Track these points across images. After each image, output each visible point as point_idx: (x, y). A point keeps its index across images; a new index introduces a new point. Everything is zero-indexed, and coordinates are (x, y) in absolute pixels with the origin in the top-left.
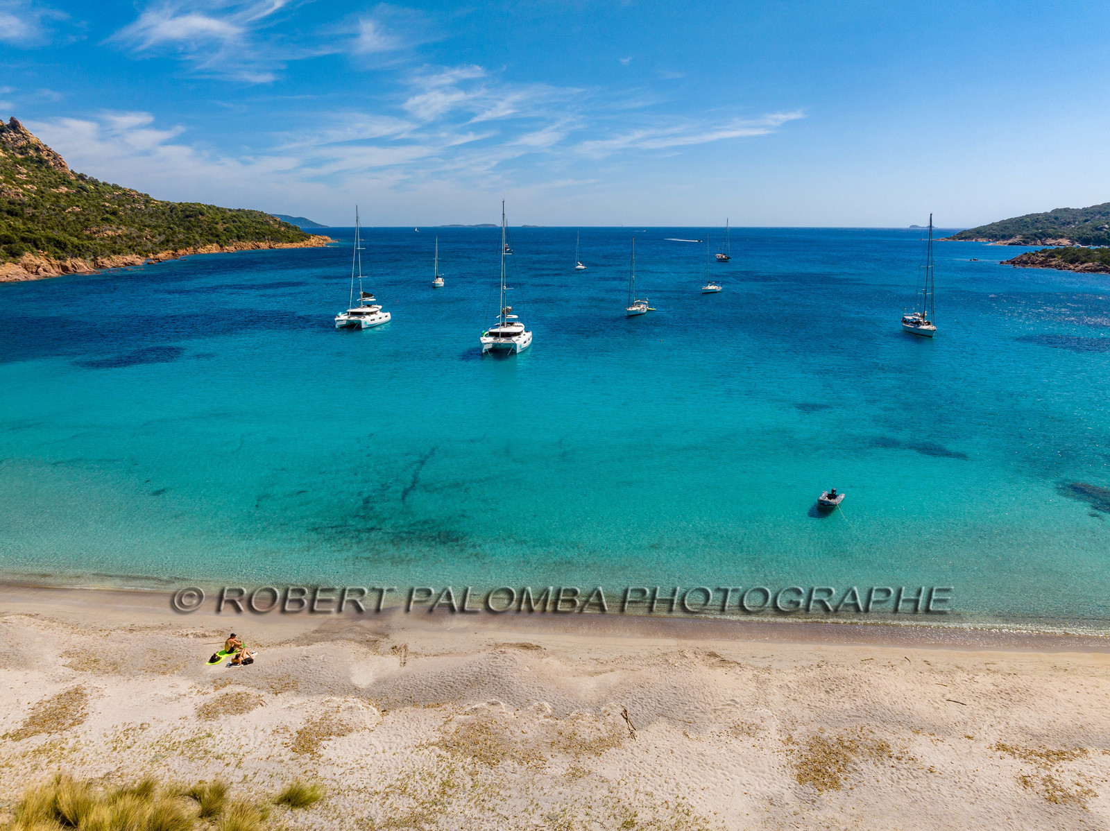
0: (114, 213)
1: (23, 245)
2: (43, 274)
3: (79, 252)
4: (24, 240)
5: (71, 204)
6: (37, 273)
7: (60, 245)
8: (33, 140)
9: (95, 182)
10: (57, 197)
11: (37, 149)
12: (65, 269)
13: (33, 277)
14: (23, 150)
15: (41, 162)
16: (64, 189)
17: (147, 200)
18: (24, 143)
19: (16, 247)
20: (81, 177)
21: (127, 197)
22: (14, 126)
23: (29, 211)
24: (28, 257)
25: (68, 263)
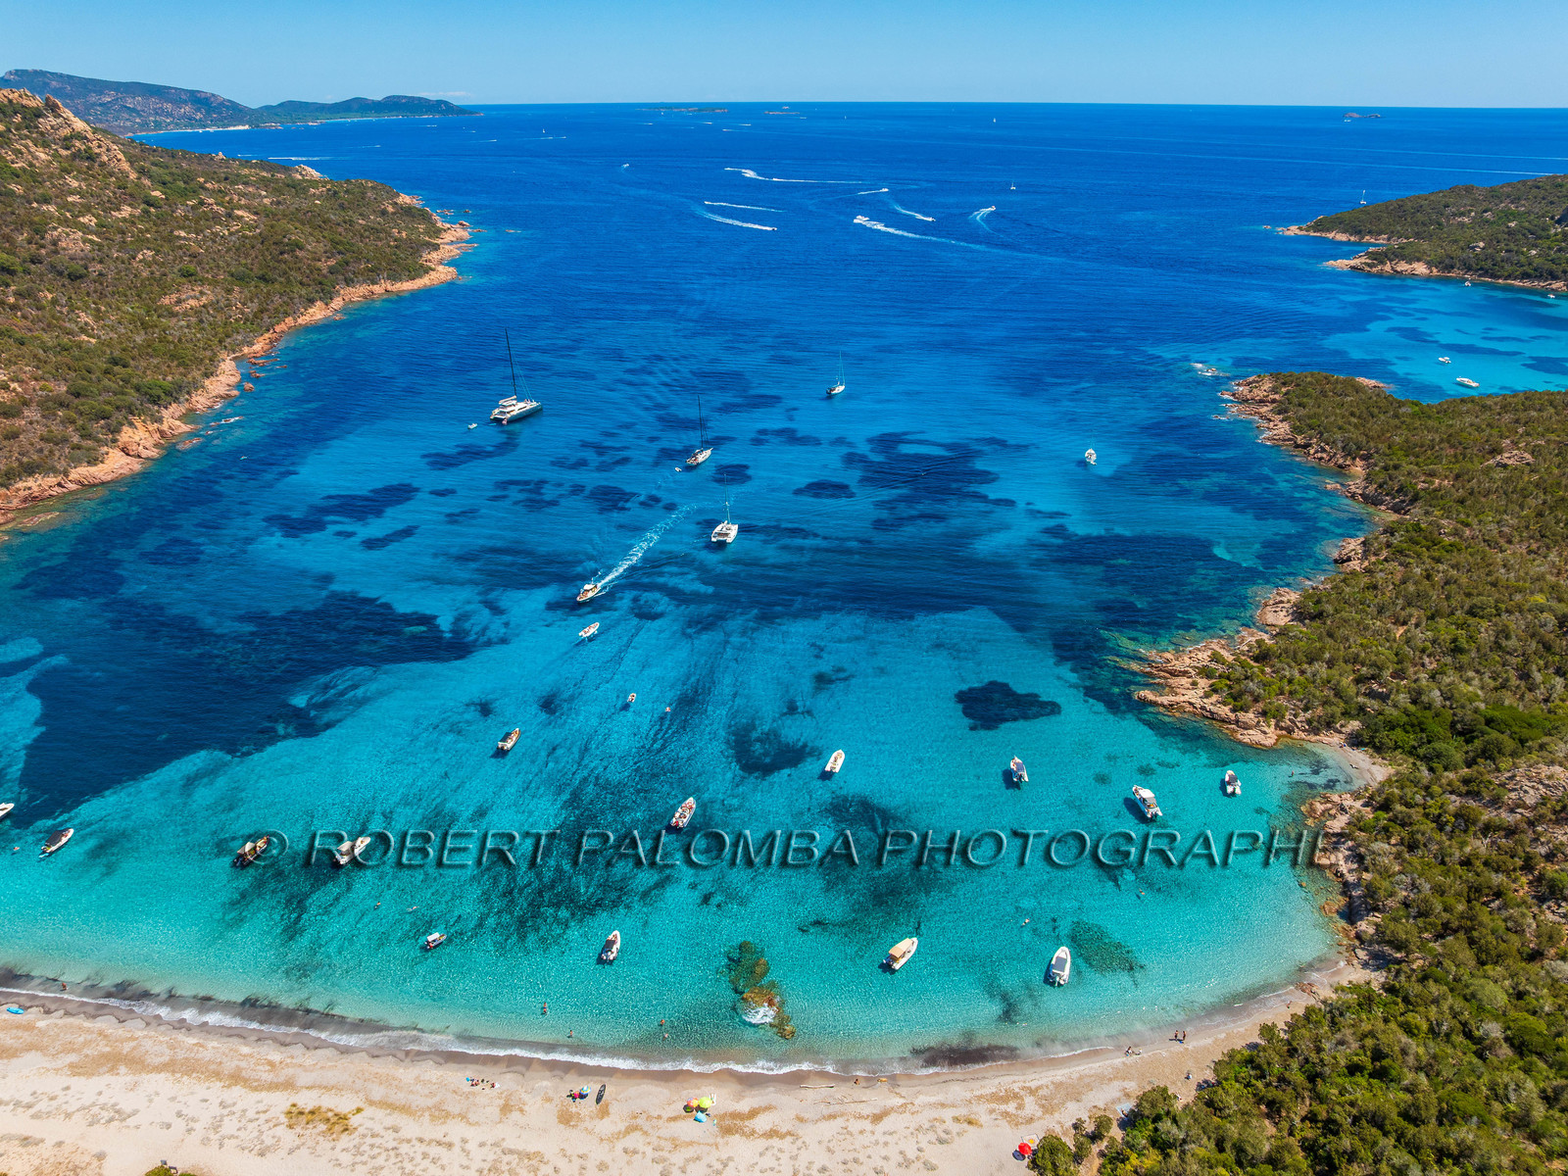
1: (119, 416)
2: (144, 453)
4: (118, 406)
6: (139, 456)
7: (152, 398)
10: (122, 230)
11: (85, 139)
13: (137, 464)
14: (66, 143)
15: (92, 158)
18: (67, 132)
22: (52, 107)
24: (127, 435)
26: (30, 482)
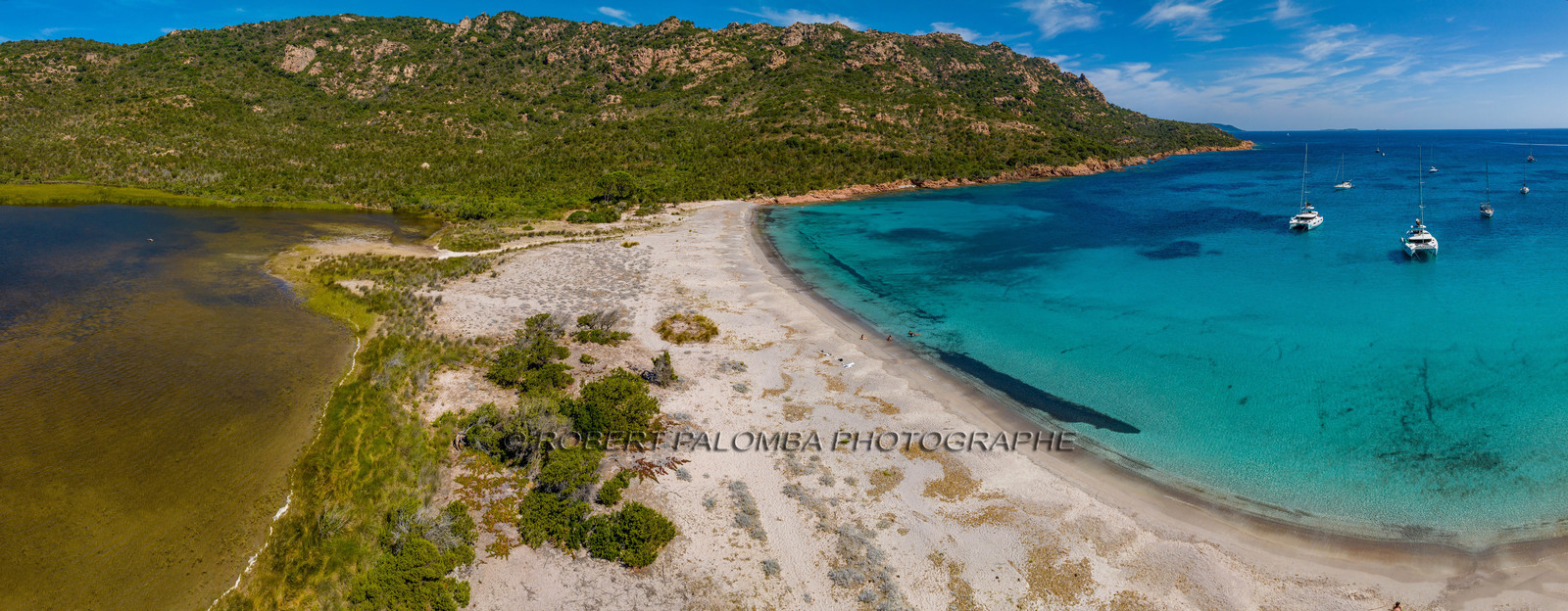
0: (1129, 128)
1: (1088, 152)
2: (1097, 170)
3: (1114, 155)
4: (1088, 149)
5: (1108, 123)
6: (1093, 170)
7: (1105, 152)
8: (1090, 86)
9: (1118, 108)
10: (1100, 118)
11: (1092, 91)
12: (1107, 167)
13: (1092, 173)
14: (1085, 92)
15: (1093, 98)
16: (1103, 114)
17: (1147, 119)
18: (1085, 88)
19: (1084, 153)
20: (1112, 105)
21: (1136, 117)
22: (1083, 78)
23: (1086, 127)
24: (1090, 160)
25: (1109, 164)
26: (1039, 167)
